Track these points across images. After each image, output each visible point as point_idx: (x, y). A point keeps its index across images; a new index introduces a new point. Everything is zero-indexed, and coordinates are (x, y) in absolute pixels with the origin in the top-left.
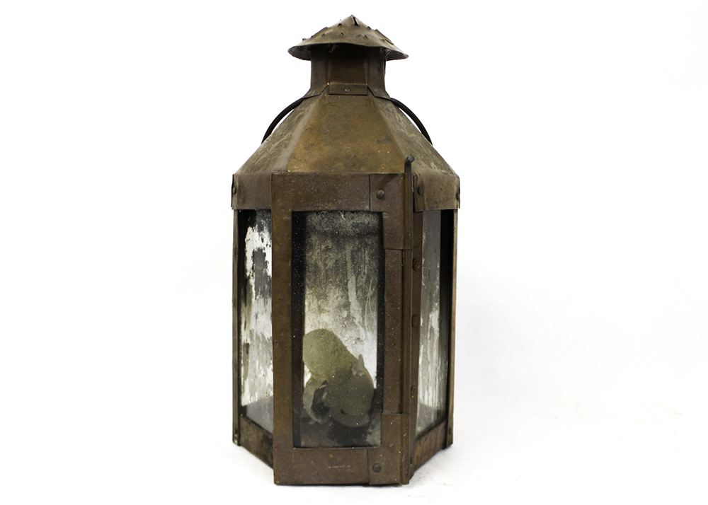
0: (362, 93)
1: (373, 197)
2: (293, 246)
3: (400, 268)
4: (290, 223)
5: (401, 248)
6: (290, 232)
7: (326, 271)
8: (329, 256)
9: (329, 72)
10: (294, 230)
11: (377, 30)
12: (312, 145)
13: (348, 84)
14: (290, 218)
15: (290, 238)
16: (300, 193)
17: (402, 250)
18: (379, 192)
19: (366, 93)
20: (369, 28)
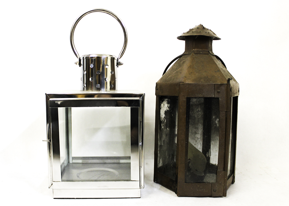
0: (207, 53)
1: (216, 92)
2: (186, 110)
3: (225, 118)
4: (186, 102)
5: (226, 111)
6: (186, 104)
7: (198, 119)
8: (199, 113)
9: (194, 45)
10: (187, 104)
11: (210, 30)
12: (191, 73)
13: (201, 50)
14: (186, 100)
15: (186, 107)
16: (189, 91)
17: (226, 112)
18: (218, 90)
19: (208, 53)
20: (208, 29)
